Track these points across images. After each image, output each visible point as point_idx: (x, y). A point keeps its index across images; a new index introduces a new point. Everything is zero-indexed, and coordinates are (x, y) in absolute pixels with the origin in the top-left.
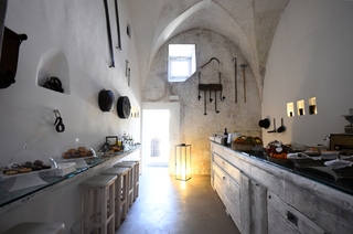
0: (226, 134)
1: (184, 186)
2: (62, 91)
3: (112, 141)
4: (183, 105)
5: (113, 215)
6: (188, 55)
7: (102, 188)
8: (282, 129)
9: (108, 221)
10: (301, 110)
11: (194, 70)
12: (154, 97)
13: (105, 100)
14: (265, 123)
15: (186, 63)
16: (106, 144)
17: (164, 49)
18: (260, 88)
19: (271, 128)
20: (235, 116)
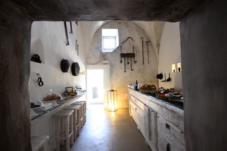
0: (137, 83)
1: (113, 115)
2: (40, 62)
3: (70, 90)
4: (112, 66)
5: (72, 133)
6: (114, 35)
7: (66, 117)
8: (169, 80)
9: (70, 136)
10: (179, 69)
11: (118, 45)
12: (93, 62)
13: (64, 65)
14: (160, 76)
15: (113, 40)
16: (66, 92)
17: (99, 31)
18: (157, 55)
19: (163, 79)
20: (143, 72)
